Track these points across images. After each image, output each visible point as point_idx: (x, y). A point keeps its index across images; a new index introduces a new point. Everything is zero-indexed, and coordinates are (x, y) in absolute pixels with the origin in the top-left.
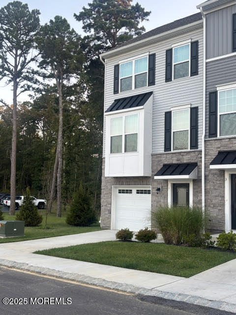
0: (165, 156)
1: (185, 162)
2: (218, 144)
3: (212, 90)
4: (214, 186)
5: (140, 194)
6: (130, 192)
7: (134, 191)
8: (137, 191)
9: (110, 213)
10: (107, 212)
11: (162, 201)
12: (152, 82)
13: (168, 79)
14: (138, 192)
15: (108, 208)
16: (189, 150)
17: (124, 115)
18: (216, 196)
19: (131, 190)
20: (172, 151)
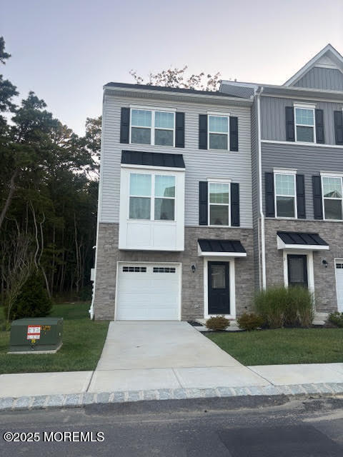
0: (200, 230)
1: (226, 238)
2: (276, 224)
3: (268, 171)
4: (274, 265)
5: (158, 273)
6: (144, 270)
7: (150, 269)
8: (154, 268)
9: (114, 298)
10: (108, 298)
11: (197, 280)
12: (180, 143)
13: (203, 146)
14: (156, 270)
15: (110, 292)
16: (230, 226)
17: (153, 174)
18: (276, 275)
19: (145, 268)
20: (209, 225)
